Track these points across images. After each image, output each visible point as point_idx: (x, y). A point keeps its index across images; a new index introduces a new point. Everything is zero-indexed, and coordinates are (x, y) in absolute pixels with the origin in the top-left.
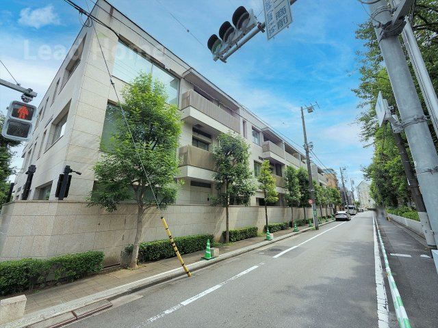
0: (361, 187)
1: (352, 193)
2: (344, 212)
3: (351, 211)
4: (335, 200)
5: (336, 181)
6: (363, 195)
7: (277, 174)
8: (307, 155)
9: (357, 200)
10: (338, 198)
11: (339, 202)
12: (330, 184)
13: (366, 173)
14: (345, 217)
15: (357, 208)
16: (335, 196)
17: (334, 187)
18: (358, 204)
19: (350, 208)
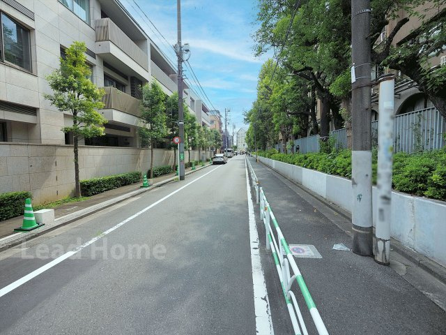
0: (240, 133)
1: (233, 137)
2: (222, 155)
3: (229, 154)
4: (216, 142)
5: (221, 124)
6: (240, 140)
7: (133, 95)
8: (180, 67)
9: (235, 144)
10: (219, 141)
11: (220, 145)
12: (214, 127)
13: (246, 117)
14: (222, 160)
15: (234, 151)
16: (217, 139)
17: (217, 129)
18: (236, 147)
19: (229, 151)
